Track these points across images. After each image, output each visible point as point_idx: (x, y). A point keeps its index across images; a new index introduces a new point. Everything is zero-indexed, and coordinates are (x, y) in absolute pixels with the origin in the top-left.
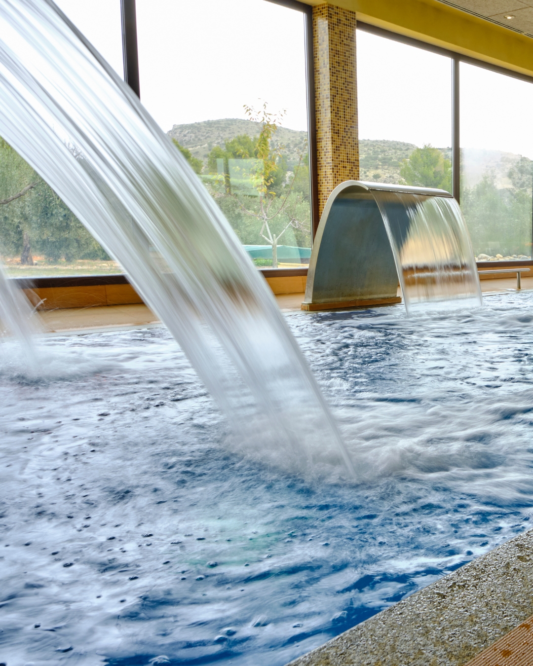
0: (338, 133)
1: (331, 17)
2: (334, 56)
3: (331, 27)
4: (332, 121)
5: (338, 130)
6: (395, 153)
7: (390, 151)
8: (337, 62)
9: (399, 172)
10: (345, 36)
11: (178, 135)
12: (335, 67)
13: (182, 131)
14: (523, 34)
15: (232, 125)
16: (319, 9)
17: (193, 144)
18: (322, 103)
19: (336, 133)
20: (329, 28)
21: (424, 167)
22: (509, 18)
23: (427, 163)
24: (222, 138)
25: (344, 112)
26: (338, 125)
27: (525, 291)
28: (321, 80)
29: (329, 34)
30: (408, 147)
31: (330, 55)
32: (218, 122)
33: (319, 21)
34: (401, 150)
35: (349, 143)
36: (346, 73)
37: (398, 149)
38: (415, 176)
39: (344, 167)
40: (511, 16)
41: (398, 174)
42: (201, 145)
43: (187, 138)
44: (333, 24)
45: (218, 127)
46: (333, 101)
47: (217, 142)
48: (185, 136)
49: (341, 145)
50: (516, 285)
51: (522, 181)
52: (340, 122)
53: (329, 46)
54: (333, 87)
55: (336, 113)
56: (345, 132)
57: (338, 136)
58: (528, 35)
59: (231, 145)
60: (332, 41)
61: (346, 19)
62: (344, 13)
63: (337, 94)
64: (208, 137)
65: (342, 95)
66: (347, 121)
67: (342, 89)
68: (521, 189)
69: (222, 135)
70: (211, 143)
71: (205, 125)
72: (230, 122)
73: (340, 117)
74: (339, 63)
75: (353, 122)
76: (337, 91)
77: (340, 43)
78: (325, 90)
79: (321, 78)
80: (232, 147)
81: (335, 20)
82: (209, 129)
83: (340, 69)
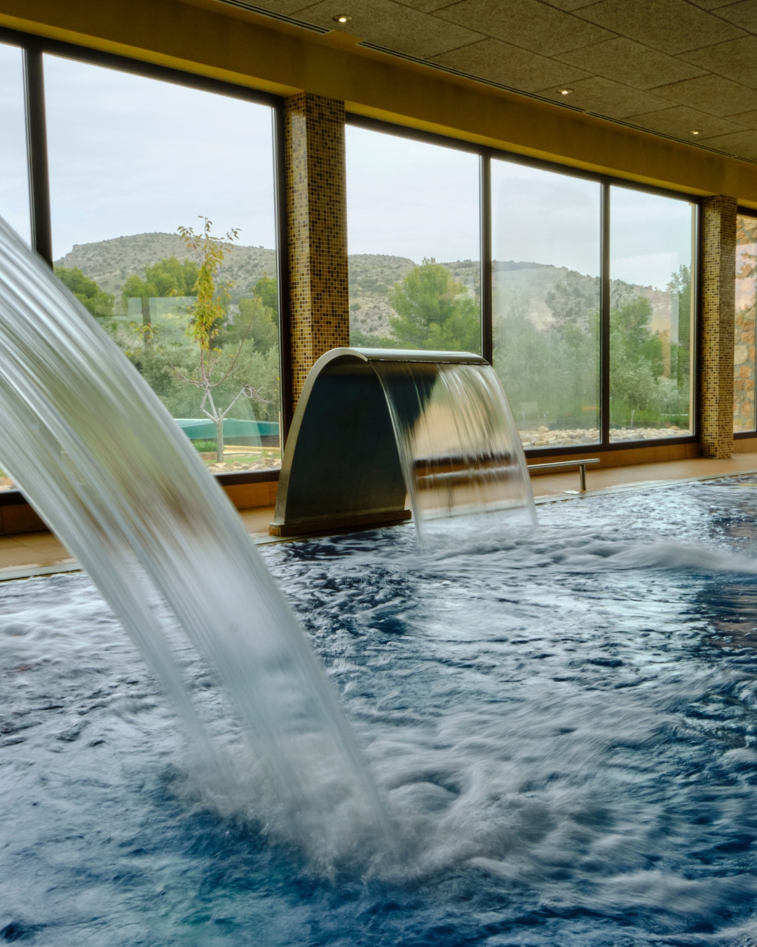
0: (320, 275)
1: (310, 112)
2: (315, 166)
3: (310, 126)
4: (311, 258)
5: (320, 271)
6: (382, 272)
7: (374, 271)
8: (318, 174)
9: (387, 299)
10: (329, 136)
11: (79, 259)
12: (315, 182)
13: (85, 254)
14: (584, 113)
15: (154, 242)
16: (293, 101)
17: (100, 270)
18: (296, 234)
19: (317, 275)
20: (307, 127)
21: (425, 293)
22: (565, 93)
23: (430, 288)
24: (139, 261)
25: (329, 244)
26: (320, 263)
27: (593, 494)
28: (295, 201)
29: (308, 136)
30: (401, 262)
31: (308, 164)
32: (135, 238)
33: (293, 118)
34: (390, 268)
35: (335, 288)
36: (330, 189)
37: (385, 267)
38: (412, 306)
39: (327, 323)
40: (567, 89)
41: (386, 303)
42: (111, 272)
43: (91, 263)
44: (314, 121)
45: (134, 246)
46: (313, 230)
47: (134, 268)
48: (89, 260)
49: (324, 291)
50: (578, 483)
51: (569, 306)
52: (322, 259)
53: (308, 152)
54: (313, 210)
55: (317, 246)
56: (329, 272)
57: (320, 279)
58: (592, 114)
59: (153, 273)
60: (311, 144)
61: (331, 113)
62: (328, 104)
63: (319, 219)
64: (121, 260)
65: (325, 220)
66: (332, 256)
67: (325, 212)
68: (568, 319)
69: (139, 257)
70: (125, 268)
71: (117, 243)
72: (150, 239)
73: (323, 251)
74: (321, 175)
75: (341, 257)
76: (319, 215)
77: (323, 147)
78: (301, 214)
79: (295, 198)
80: (154, 276)
81: (315, 115)
82: (121, 249)
83: (322, 183)
